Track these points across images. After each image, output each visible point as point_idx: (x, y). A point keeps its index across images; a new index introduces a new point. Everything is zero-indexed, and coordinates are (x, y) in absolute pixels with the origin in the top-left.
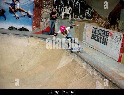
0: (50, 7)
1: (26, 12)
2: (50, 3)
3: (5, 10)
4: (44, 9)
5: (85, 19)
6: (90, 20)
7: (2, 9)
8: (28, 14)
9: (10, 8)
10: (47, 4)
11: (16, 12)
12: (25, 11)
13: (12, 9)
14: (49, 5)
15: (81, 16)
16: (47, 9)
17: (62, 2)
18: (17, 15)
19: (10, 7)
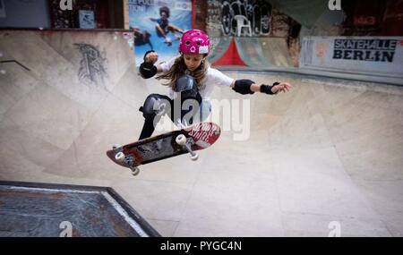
0: (218, 19)
2: (217, 12)
4: (210, 24)
5: (261, 33)
6: (267, 34)
9: (157, 28)
11: (166, 33)
13: (160, 29)
14: (216, 15)
15: (257, 29)
16: (214, 22)
17: (231, 9)
18: (168, 39)
19: (158, 25)
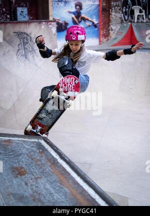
0: (120, 9)
1: (91, 21)
2: (119, 4)
3: (68, 22)
7: (65, 21)
8: (93, 23)
9: (73, 18)
10: (116, 6)
11: (80, 22)
12: (90, 19)
13: (75, 19)
14: (118, 6)
16: (116, 12)
19: (73, 16)
